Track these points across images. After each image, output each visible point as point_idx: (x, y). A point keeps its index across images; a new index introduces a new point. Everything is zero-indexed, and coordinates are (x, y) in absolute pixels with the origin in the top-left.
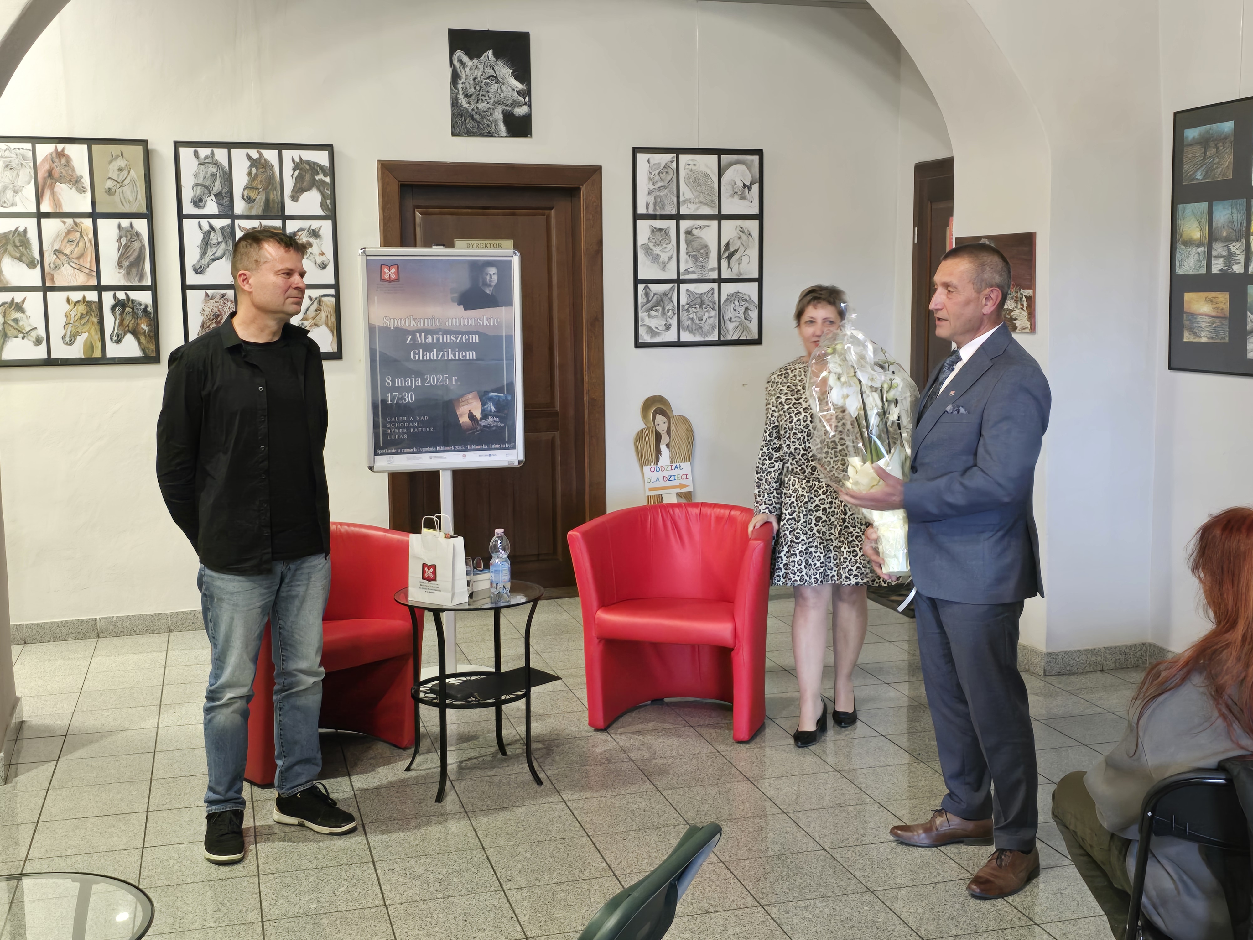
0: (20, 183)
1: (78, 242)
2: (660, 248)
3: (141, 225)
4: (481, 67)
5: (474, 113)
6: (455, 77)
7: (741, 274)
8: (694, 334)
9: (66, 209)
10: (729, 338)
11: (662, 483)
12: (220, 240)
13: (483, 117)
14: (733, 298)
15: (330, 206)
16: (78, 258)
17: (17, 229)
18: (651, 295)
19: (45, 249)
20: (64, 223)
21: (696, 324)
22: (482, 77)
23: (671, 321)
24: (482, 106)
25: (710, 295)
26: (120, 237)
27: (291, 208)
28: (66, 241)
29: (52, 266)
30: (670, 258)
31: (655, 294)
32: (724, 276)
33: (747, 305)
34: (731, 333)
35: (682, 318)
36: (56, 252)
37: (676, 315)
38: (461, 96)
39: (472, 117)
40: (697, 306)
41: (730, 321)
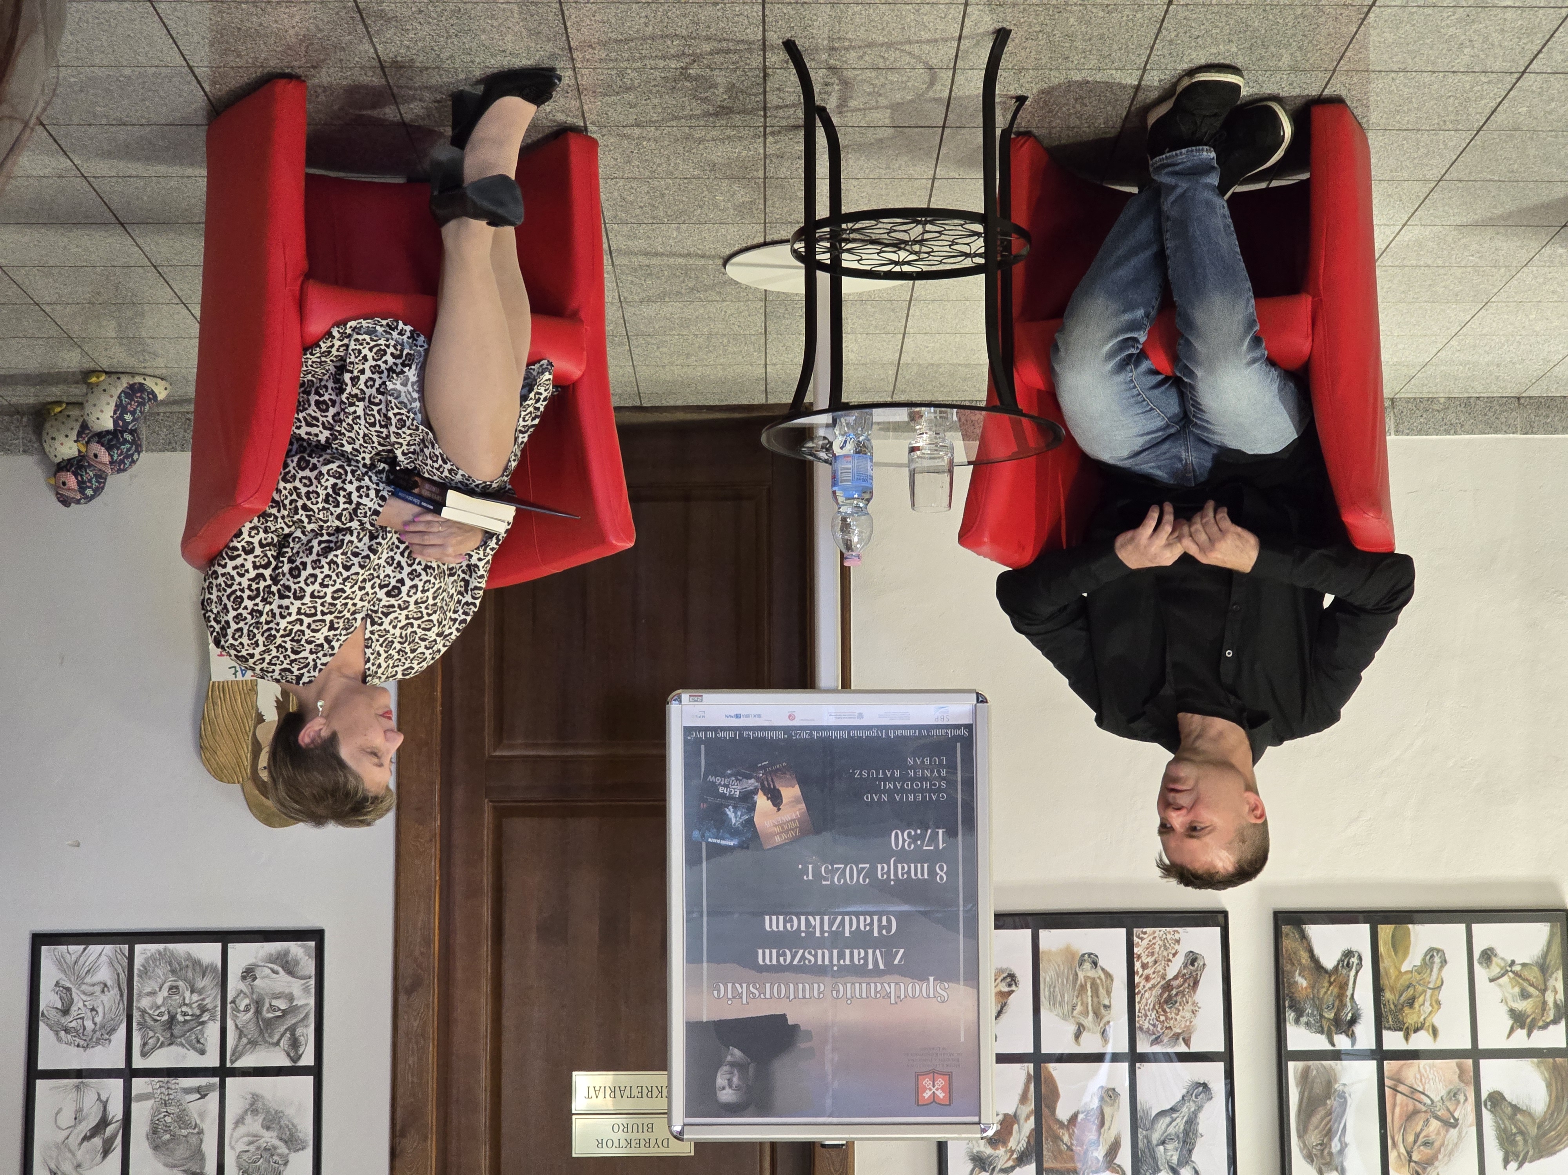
1: (1415, 1142)
2: (262, 1143)
7: (77, 1087)
8: (189, 957)
10: (109, 949)
12: (1161, 1148)
14: (98, 1034)
16: (1416, 1112)
18: (285, 1043)
19: (1474, 1129)
21: (185, 980)
23: (242, 986)
25: (151, 1043)
26: (1341, 1152)
28: (1437, 1144)
29: (1462, 1098)
31: (277, 1044)
32: (119, 1083)
33: (64, 1020)
34: (105, 959)
35: (217, 992)
36: (1451, 1123)
37: (229, 999)
40: (180, 1018)
41: (105, 985)
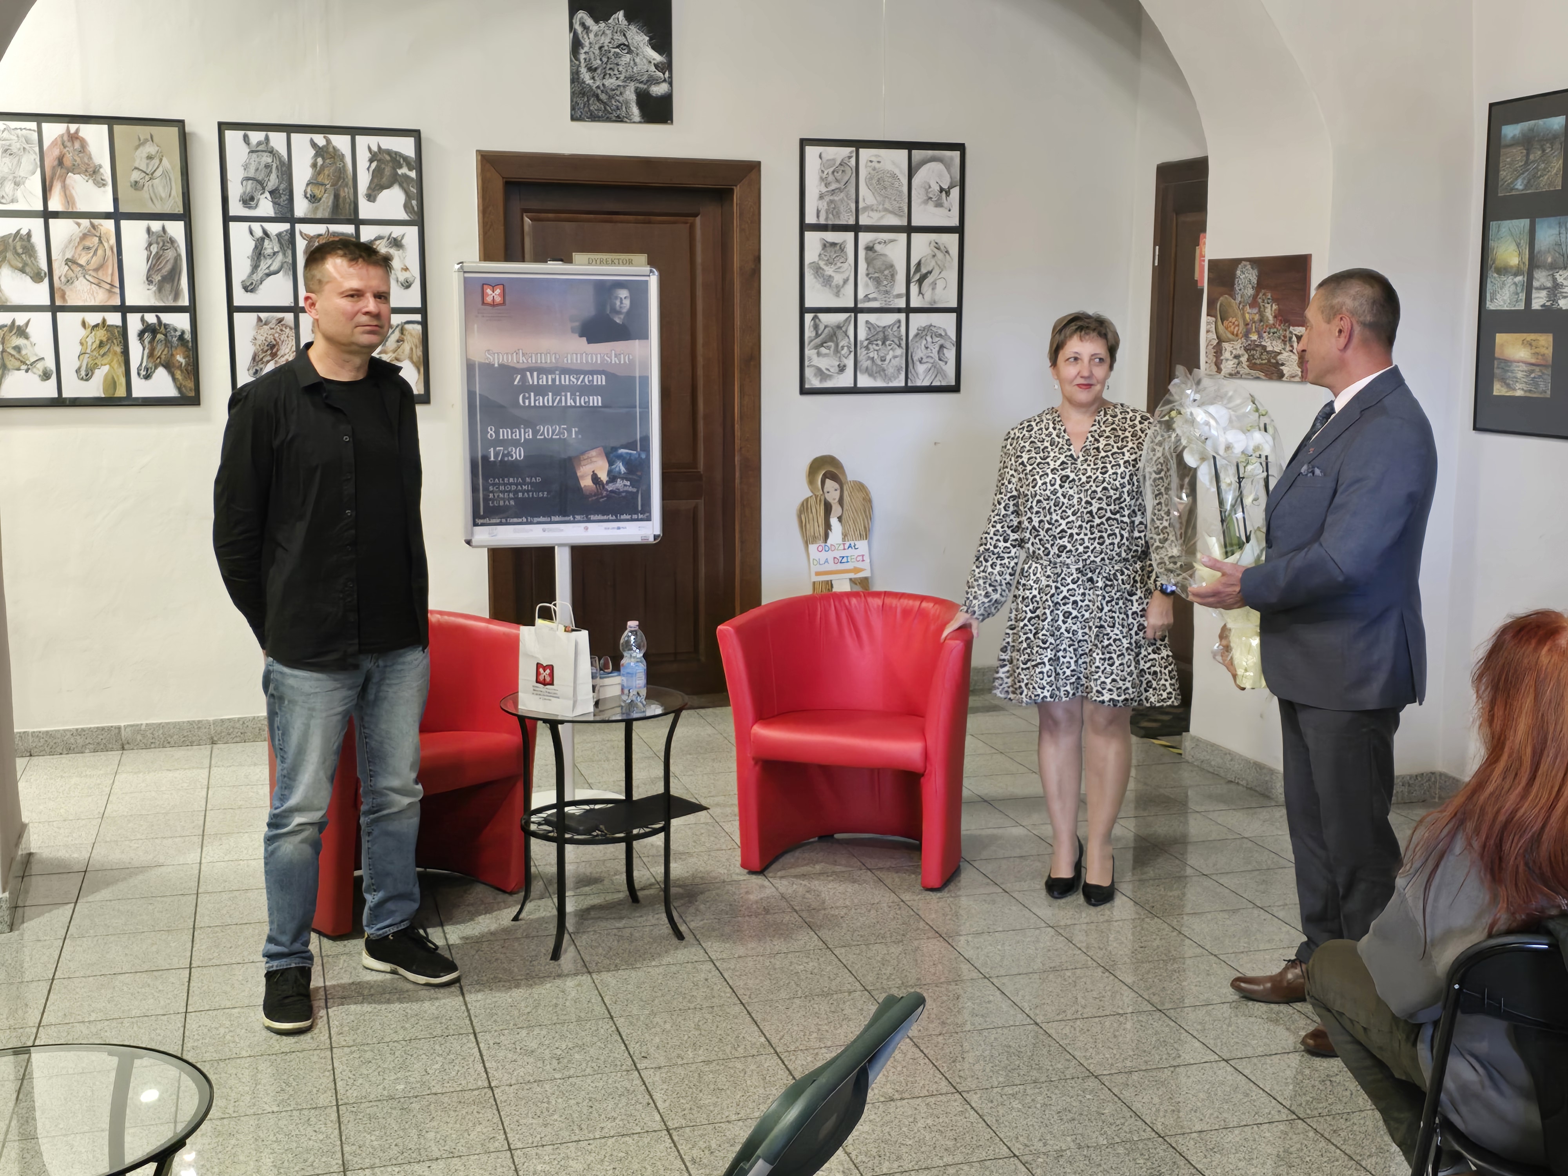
0: (22, 172)
1: (96, 250)
2: (833, 267)
3: (176, 229)
4: (608, 32)
5: (599, 91)
6: (576, 45)
7: (935, 302)
8: (875, 378)
9: (81, 207)
10: (919, 383)
11: (831, 566)
12: (276, 250)
13: (611, 97)
14: (924, 333)
15: (416, 208)
16: (97, 270)
17: (18, 232)
18: (821, 327)
19: (53, 258)
20: (79, 225)
21: (877, 365)
22: (611, 46)
23: (845, 361)
24: (610, 82)
25: (895, 328)
26: (150, 245)
27: (366, 210)
28: (81, 248)
29: (63, 279)
30: (846, 281)
31: (826, 327)
32: (914, 304)
33: (942, 342)
34: (921, 377)
35: (860, 358)
36: (70, 262)
37: (852, 354)
38: (583, 70)
39: (597, 96)
40: (880, 343)
41: (920, 362)
